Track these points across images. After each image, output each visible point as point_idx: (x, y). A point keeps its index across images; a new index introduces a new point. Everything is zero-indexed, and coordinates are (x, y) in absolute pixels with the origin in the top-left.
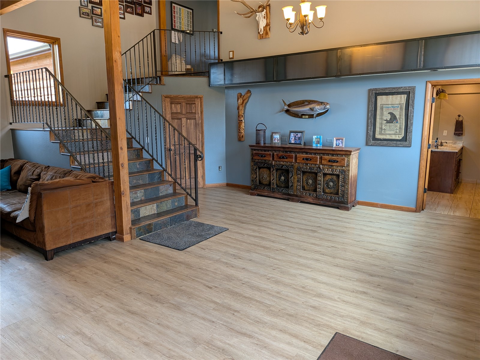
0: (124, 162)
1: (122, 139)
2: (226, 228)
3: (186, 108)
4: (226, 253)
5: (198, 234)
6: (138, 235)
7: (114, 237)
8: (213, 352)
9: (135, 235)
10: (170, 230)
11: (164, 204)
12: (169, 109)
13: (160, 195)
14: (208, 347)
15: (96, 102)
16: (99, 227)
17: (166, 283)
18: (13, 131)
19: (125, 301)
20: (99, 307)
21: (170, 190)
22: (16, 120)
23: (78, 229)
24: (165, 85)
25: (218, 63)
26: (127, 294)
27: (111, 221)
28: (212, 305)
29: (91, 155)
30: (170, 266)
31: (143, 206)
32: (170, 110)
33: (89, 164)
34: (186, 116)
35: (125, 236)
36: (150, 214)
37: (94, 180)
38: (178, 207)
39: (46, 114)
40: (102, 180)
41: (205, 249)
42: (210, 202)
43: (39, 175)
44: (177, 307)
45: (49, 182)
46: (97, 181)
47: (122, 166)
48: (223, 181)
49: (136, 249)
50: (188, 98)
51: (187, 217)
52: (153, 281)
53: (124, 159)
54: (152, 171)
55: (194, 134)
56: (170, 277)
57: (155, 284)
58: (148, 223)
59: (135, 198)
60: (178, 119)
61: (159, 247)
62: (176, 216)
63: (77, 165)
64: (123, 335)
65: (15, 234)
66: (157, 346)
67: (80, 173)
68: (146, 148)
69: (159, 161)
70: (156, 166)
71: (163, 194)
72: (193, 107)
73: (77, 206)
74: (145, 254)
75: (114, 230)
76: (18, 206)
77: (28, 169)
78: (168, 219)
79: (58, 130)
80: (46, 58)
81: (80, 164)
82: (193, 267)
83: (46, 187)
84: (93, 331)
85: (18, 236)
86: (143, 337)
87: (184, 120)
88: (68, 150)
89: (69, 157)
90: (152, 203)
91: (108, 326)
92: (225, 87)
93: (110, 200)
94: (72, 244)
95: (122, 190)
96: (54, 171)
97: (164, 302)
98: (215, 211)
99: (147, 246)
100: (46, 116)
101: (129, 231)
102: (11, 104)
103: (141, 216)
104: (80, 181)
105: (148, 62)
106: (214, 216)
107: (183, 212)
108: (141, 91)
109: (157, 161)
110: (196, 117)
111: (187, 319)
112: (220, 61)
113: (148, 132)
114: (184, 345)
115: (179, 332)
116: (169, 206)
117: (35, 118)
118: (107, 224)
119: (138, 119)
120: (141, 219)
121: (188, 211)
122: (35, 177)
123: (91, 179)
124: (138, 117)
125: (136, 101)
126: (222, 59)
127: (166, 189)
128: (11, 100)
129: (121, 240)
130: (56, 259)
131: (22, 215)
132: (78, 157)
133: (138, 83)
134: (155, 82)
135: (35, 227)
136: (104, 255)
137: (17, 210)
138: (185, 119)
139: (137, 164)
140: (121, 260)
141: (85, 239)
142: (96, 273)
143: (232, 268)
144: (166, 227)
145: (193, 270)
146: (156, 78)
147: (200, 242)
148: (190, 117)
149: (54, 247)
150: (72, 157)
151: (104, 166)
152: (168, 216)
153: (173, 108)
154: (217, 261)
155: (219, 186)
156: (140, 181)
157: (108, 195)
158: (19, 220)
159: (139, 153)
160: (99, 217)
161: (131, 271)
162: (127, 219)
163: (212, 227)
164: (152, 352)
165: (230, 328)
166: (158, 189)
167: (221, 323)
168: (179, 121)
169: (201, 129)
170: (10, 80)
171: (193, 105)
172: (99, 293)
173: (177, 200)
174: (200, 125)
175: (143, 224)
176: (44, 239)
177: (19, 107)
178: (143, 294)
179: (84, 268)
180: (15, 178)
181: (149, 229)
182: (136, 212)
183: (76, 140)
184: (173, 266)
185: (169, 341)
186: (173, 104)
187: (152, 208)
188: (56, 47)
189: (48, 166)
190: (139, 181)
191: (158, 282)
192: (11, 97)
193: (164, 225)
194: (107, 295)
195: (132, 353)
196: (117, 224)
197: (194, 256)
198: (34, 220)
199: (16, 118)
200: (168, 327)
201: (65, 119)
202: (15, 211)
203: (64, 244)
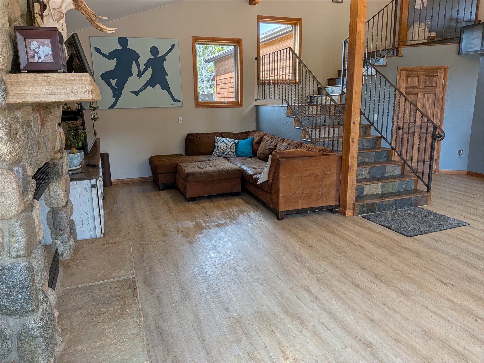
0: (355, 137)
1: (355, 114)
2: (465, 223)
3: (424, 81)
4: (465, 251)
5: (428, 223)
6: (361, 213)
7: (336, 210)
8: (449, 352)
9: (358, 211)
10: (395, 214)
11: (390, 185)
12: (403, 83)
13: (386, 175)
14: (442, 346)
15: (328, 79)
16: (324, 198)
17: (392, 266)
18: (257, 106)
19: (349, 272)
20: (324, 271)
21: (398, 172)
22: (260, 97)
23: (306, 197)
24: (403, 56)
25: (475, 25)
26: (351, 266)
27: (335, 194)
28: (447, 303)
29: (322, 130)
30: (396, 250)
31: (368, 184)
32: (405, 84)
33: (320, 138)
34: (424, 91)
35: (348, 211)
36: (374, 194)
37: (324, 153)
38: (406, 191)
39: (286, 91)
40: (331, 154)
41: (438, 241)
42: (443, 190)
43: (275, 146)
44: (405, 294)
45: (287, 152)
46: (327, 154)
47: (353, 141)
48: (463, 168)
49: (358, 225)
50: (429, 69)
51: (416, 202)
52: (377, 261)
53: (355, 134)
54: (379, 149)
55: (431, 110)
56: (396, 261)
57: (379, 264)
58: (372, 202)
59: (360, 175)
60: (413, 94)
61: (383, 228)
62: (403, 199)
63: (308, 139)
64: (347, 303)
65: (254, 193)
66: (382, 325)
67: (311, 145)
68: (375, 125)
69: (389, 139)
70: (384, 144)
71: (389, 175)
72: (434, 80)
73: (307, 176)
74: (368, 232)
75: (338, 204)
76: (259, 170)
77: (266, 140)
78: (393, 201)
79: (295, 105)
80: (287, 39)
81: (311, 138)
82: (423, 257)
83: (284, 156)
84: (318, 291)
85: (257, 196)
86: (368, 312)
87: (420, 95)
88: (301, 124)
89: (301, 131)
90: (377, 183)
91: (333, 291)
92: (481, 54)
93: (337, 174)
94: (299, 209)
95: (350, 165)
96: (288, 143)
97: (389, 285)
98: (450, 201)
99: (370, 224)
100: (286, 92)
101: (352, 207)
102: (258, 83)
103: (364, 194)
104: (312, 153)
105: (386, 33)
106: (449, 206)
107: (412, 196)
108: (375, 64)
109: (385, 139)
110: (436, 91)
111: (416, 308)
112: (478, 23)
113: (379, 108)
114: (413, 333)
115: (406, 319)
116: (395, 188)
117: (276, 95)
118: (331, 197)
119: (370, 94)
120: (364, 197)
121: (417, 196)
122: (272, 147)
123: (322, 152)
124: (370, 92)
125: (370, 75)
126: (480, 20)
127: (393, 170)
128: (258, 79)
129: (344, 214)
130: (285, 220)
131: (262, 178)
132: (310, 131)
133: (373, 56)
134: (391, 54)
135: (272, 189)
136: (327, 225)
137: (258, 174)
138: (422, 94)
139: (364, 141)
140: (344, 233)
141: (311, 207)
142: (320, 240)
143: (474, 269)
144: (391, 209)
145: (423, 260)
146: (393, 50)
147: (431, 232)
148: (429, 91)
149: (285, 209)
150: (304, 131)
151: (333, 140)
152: (394, 198)
153: (408, 82)
154: (453, 256)
155: (456, 174)
156: (366, 158)
157: (335, 169)
158: (259, 182)
159: (366, 130)
160: (325, 189)
161: (354, 246)
162: (351, 195)
163: (448, 219)
164: (377, 329)
165: (472, 334)
166: (384, 169)
167: (459, 325)
168: (415, 96)
169: (440, 106)
170: (259, 61)
171: (435, 78)
172: (324, 259)
173: (405, 183)
174: (440, 101)
175: (366, 202)
176: (278, 201)
177: (264, 85)
178: (367, 270)
179: (310, 233)
180: (256, 147)
181: (371, 208)
182: (360, 189)
183: (310, 116)
184: (399, 250)
185: (395, 324)
186: (409, 77)
187: (377, 187)
188: (298, 28)
189: (282, 138)
190: (364, 159)
191: (383, 263)
192: (258, 77)
193: (388, 207)
194: (331, 262)
195: (357, 323)
196: (341, 198)
197: (424, 246)
198: (272, 183)
199: (260, 95)
200: (394, 310)
201: (302, 95)
202: (256, 174)
203: (293, 208)
